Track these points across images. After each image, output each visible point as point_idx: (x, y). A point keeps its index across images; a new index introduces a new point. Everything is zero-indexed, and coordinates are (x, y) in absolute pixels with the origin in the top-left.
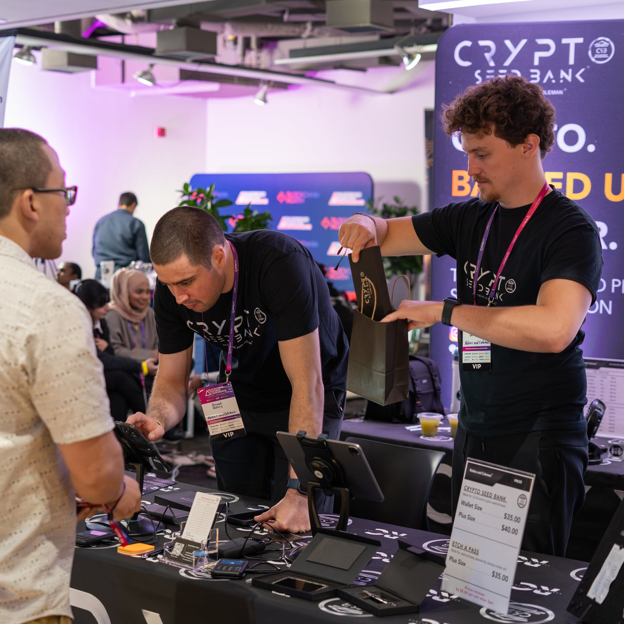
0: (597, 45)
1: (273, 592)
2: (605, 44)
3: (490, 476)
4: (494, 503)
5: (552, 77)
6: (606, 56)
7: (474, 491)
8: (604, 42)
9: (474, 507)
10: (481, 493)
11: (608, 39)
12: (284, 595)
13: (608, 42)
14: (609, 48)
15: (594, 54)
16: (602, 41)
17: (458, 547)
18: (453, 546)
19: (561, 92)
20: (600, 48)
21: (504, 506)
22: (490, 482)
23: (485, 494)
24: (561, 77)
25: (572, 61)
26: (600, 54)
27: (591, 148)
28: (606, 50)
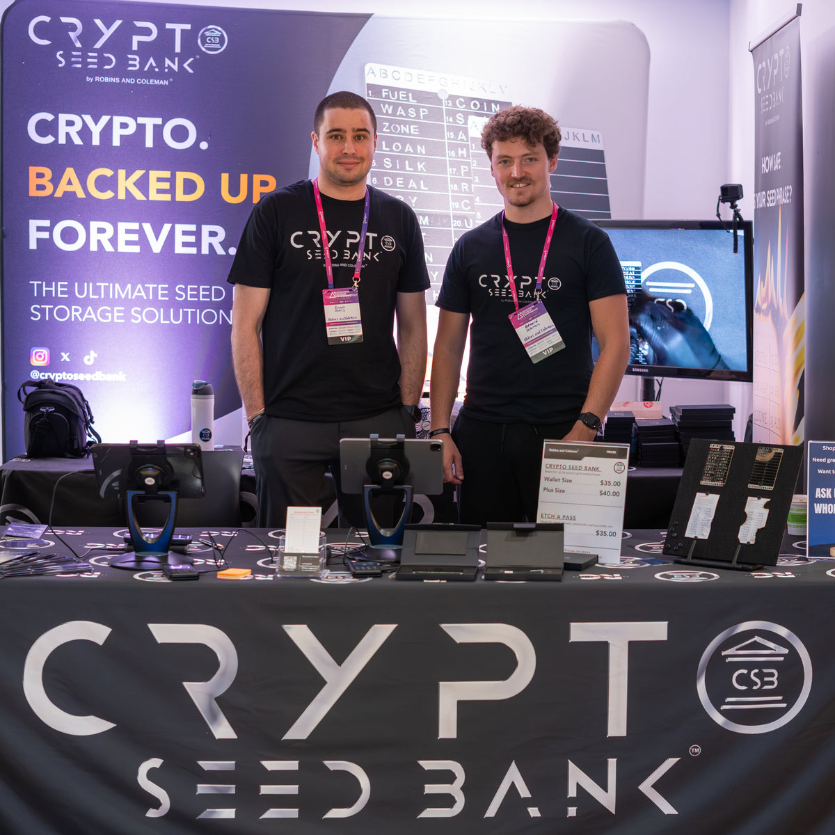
0: (207, 34)
1: (425, 581)
2: (217, 34)
3: (576, 452)
4: (585, 474)
5: (154, 65)
6: (218, 46)
7: (559, 467)
8: (215, 31)
9: (561, 480)
10: (568, 468)
11: (219, 29)
12: (438, 581)
13: (220, 31)
14: (222, 38)
15: (204, 43)
16: (213, 30)
17: (549, 518)
18: (542, 517)
19: (166, 83)
20: (211, 37)
21: (599, 475)
22: (578, 457)
23: (572, 468)
24: (166, 66)
25: (178, 49)
26: (211, 43)
27: (204, 145)
28: (218, 40)
